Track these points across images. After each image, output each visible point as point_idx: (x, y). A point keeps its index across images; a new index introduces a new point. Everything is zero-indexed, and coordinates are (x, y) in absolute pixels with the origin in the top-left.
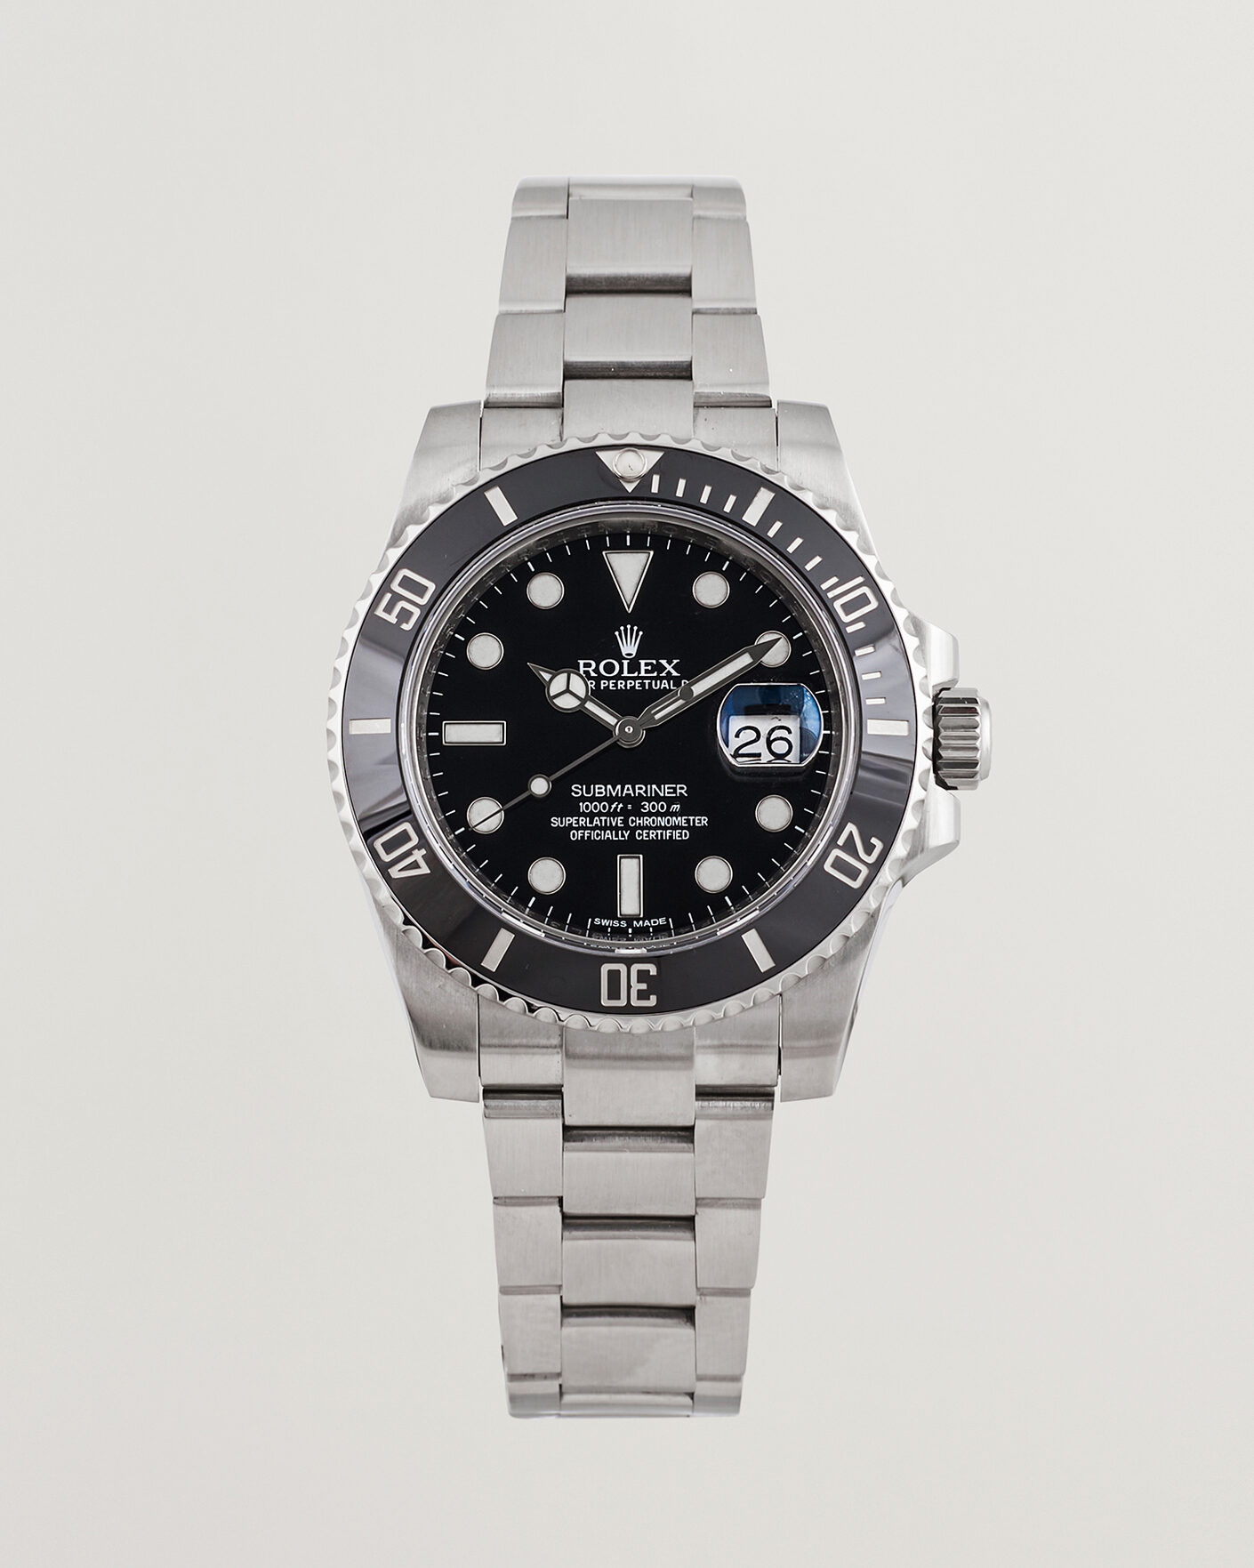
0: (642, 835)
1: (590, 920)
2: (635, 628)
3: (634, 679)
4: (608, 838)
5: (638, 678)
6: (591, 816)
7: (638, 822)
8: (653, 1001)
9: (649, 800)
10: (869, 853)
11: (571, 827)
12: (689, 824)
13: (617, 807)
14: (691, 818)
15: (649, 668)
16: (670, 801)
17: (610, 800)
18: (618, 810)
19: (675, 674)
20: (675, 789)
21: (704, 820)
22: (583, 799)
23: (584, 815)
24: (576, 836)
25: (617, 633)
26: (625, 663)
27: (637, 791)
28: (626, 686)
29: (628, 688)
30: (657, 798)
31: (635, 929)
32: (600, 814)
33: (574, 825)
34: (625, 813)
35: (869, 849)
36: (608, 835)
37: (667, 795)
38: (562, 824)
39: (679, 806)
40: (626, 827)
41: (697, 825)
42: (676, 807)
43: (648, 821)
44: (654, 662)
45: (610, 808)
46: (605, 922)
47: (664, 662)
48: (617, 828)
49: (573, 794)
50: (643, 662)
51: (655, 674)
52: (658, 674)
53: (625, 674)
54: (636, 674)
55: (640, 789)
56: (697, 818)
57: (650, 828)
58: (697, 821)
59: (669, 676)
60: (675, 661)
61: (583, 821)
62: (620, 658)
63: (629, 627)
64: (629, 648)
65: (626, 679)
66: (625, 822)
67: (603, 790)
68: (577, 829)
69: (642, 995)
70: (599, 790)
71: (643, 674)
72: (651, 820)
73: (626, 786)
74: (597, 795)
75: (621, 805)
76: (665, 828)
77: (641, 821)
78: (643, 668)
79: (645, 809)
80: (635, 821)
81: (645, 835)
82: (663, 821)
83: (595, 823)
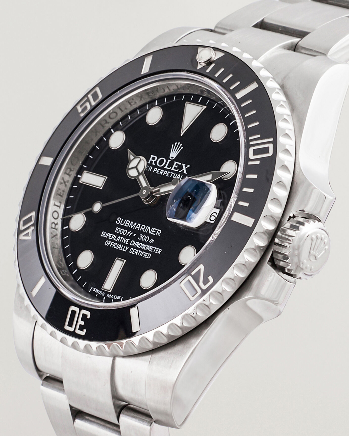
0: (132, 251)
1: (92, 288)
2: (181, 145)
3: (168, 170)
4: (119, 248)
5: (170, 170)
6: (118, 235)
7: (134, 243)
8: (83, 333)
9: (144, 234)
10: (205, 284)
11: (107, 239)
12: (153, 251)
13: (129, 234)
14: (156, 248)
15: (177, 166)
16: (151, 237)
17: (129, 229)
18: (129, 236)
19: (185, 172)
20: (156, 231)
21: (160, 251)
22: (119, 226)
23: (115, 234)
24: (107, 243)
25: (173, 145)
26: (169, 161)
27: (141, 228)
28: (163, 173)
29: (164, 174)
30: (147, 234)
31: (107, 298)
32: (122, 235)
33: (109, 238)
34: (131, 238)
35: (206, 281)
36: (120, 247)
37: (152, 233)
38: (105, 236)
39: (154, 240)
40: (128, 245)
41: (156, 252)
42: (152, 241)
43: (137, 244)
44: (180, 164)
45: (127, 233)
46: (97, 291)
47: (184, 165)
48: (124, 244)
49: (116, 222)
50: (176, 163)
51: (177, 170)
52: (179, 171)
53: (166, 167)
54: (170, 168)
55: (143, 228)
56: (158, 249)
57: (137, 248)
58: (157, 250)
59: (182, 173)
60: (189, 166)
61: (114, 237)
62: (167, 158)
63: (179, 143)
64: (174, 154)
65: (165, 169)
66: (129, 242)
67: (128, 224)
68: (109, 240)
69: (81, 328)
70: (128, 223)
71: (173, 169)
72: (139, 244)
73: (139, 224)
74: (125, 225)
75: (132, 233)
76: (143, 250)
77: (135, 244)
78: (174, 166)
79: (140, 238)
80: (133, 243)
81: (134, 251)
82: (143, 246)
83: (118, 239)
